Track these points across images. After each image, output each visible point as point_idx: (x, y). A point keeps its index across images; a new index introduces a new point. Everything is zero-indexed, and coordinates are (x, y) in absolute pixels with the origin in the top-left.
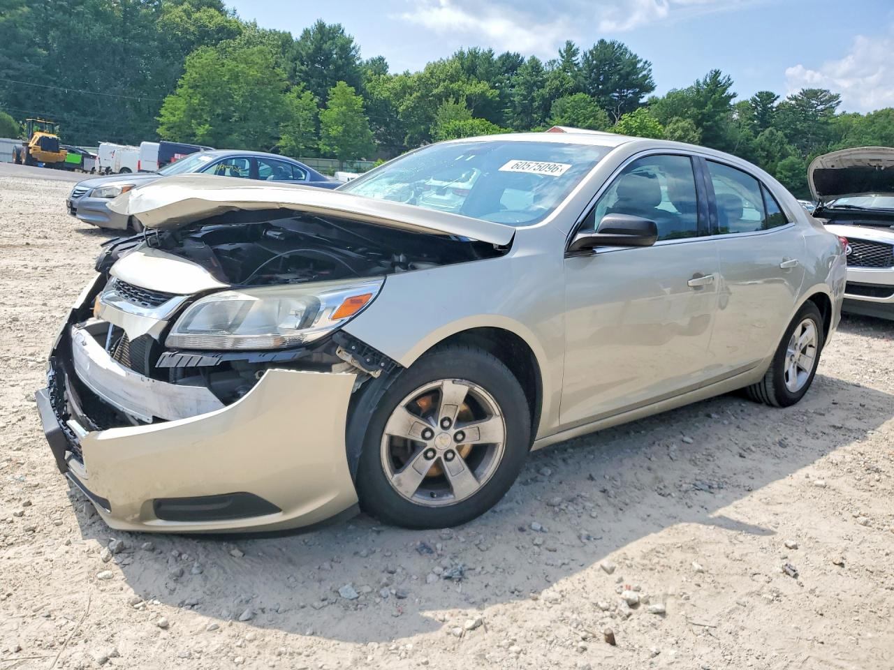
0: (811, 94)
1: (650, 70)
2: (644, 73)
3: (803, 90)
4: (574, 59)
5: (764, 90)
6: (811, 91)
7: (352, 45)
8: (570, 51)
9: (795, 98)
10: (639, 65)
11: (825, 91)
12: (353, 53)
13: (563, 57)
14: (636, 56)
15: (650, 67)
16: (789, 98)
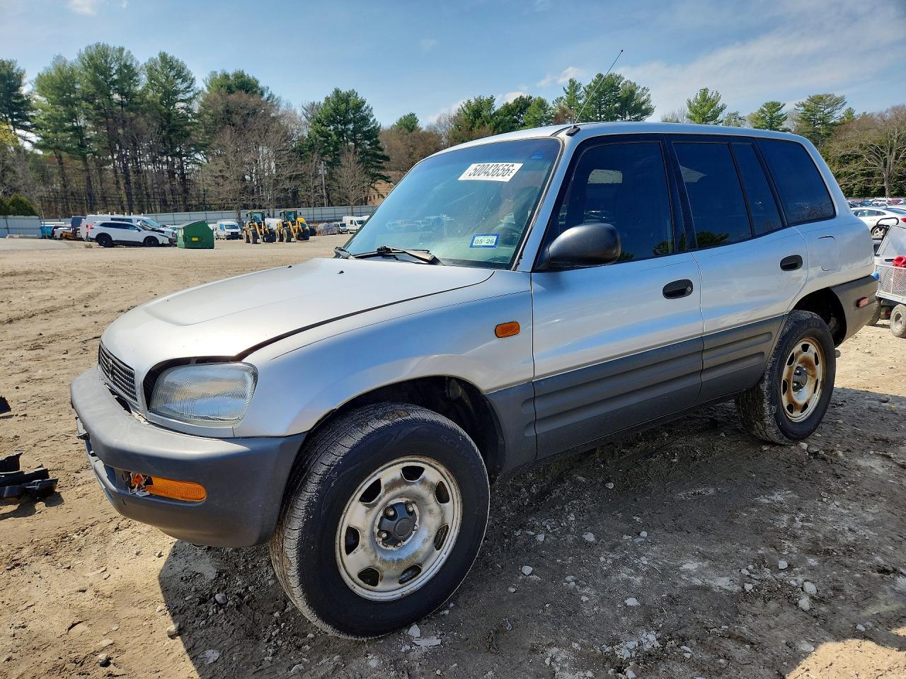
0: (818, 100)
1: (649, 95)
2: (645, 97)
3: (810, 97)
4: (578, 93)
5: (770, 100)
6: (818, 96)
7: (366, 105)
8: (574, 86)
9: (804, 105)
10: (638, 92)
11: (830, 95)
12: (367, 112)
13: (567, 93)
14: (635, 84)
15: (649, 93)
16: (797, 105)
